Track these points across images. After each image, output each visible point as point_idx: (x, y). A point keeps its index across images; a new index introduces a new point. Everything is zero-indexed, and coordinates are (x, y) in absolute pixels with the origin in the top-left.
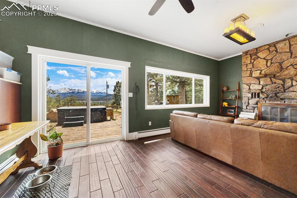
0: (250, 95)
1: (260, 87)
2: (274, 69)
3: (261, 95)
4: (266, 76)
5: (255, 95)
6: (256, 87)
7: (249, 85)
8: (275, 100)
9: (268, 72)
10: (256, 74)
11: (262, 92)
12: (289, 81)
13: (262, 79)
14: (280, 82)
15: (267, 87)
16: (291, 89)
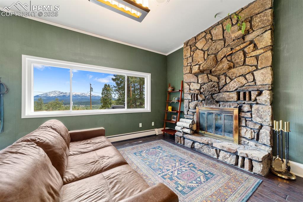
0: (190, 97)
1: (198, 87)
2: (210, 62)
3: (199, 97)
4: (204, 72)
5: (194, 97)
6: (195, 87)
7: (189, 84)
8: (211, 103)
9: (205, 66)
10: (195, 69)
11: (200, 93)
12: (223, 77)
13: (200, 76)
14: (215, 79)
15: (205, 86)
16: (225, 88)
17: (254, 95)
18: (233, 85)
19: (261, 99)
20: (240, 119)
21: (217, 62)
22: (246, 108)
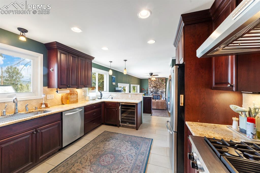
0: (150, 92)
1: (153, 90)
2: (155, 85)
3: (153, 92)
4: (154, 87)
5: (152, 92)
6: (152, 90)
7: (150, 89)
8: (156, 94)
9: (154, 86)
10: (152, 86)
11: (153, 91)
12: (158, 89)
13: (153, 88)
14: (157, 89)
15: (154, 90)
16: (159, 91)
17: (163, 93)
18: (160, 91)
19: (164, 93)
20: (161, 97)
21: (157, 85)
22: (162, 95)
